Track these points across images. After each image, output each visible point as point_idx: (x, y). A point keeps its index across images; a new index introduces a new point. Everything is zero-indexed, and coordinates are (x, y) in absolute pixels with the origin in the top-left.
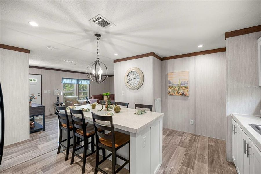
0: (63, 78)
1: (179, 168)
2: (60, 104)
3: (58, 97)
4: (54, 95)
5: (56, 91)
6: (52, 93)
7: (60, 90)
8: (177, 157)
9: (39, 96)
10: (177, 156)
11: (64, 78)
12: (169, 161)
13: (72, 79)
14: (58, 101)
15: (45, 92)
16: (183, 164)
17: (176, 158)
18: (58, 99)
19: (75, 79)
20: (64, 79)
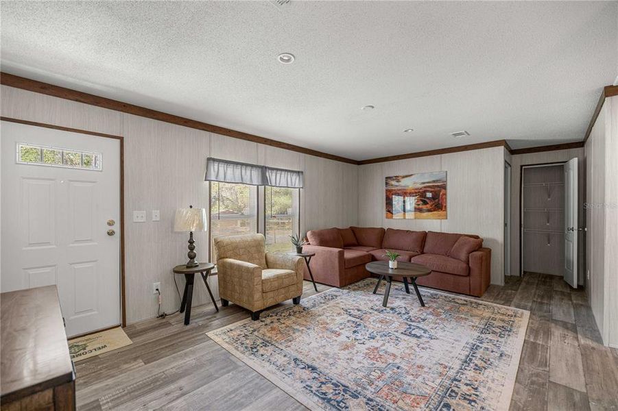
0: (209, 159)
2: (201, 272)
3: (191, 242)
4: (176, 230)
5: (186, 212)
6: (169, 223)
7: (200, 211)
9: (111, 234)
11: (214, 160)
13: (242, 164)
14: (192, 257)
15: (135, 216)
18: (192, 248)
19: (252, 166)
20: (216, 164)
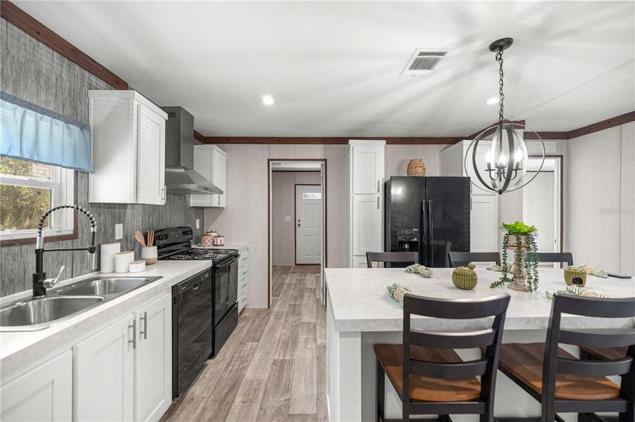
1: (296, 354)
8: (306, 372)
10: (308, 375)
12: (317, 359)
16: (291, 363)
17: (308, 370)
